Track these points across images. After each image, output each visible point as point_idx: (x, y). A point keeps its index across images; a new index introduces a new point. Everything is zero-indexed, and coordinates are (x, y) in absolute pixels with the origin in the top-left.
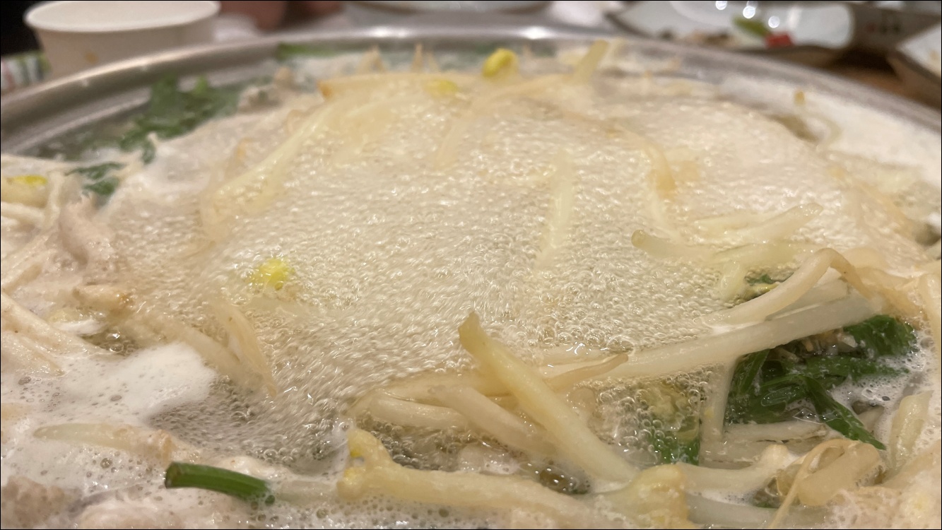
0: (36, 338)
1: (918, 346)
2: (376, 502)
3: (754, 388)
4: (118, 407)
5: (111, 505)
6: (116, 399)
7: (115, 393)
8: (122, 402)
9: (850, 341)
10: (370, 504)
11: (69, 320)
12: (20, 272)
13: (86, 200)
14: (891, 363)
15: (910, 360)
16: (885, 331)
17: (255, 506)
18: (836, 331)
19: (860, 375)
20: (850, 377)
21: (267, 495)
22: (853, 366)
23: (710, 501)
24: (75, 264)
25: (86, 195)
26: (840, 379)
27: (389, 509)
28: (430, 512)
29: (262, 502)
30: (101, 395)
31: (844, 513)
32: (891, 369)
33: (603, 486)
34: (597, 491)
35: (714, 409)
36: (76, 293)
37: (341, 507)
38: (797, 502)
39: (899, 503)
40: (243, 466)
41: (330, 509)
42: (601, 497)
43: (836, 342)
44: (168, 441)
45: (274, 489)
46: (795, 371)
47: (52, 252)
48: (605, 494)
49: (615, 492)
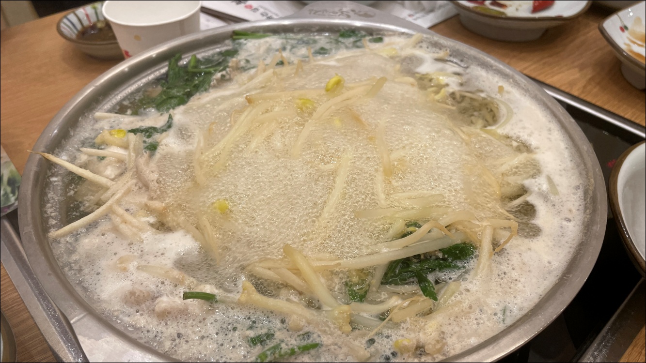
0: (133, 226)
1: (474, 257)
2: (251, 306)
3: (396, 272)
4: (164, 258)
5: (164, 299)
6: (163, 254)
7: (162, 252)
8: (165, 255)
9: (440, 255)
10: (249, 307)
11: (144, 217)
12: (123, 191)
13: (146, 155)
14: (459, 264)
15: (468, 263)
16: (459, 251)
17: (212, 303)
18: (436, 251)
19: (443, 268)
20: (438, 269)
21: (215, 300)
22: (440, 264)
23: (362, 317)
24: (144, 188)
25: (146, 152)
26: (433, 270)
27: (255, 309)
28: (267, 311)
29: (214, 302)
30: (157, 253)
31: (404, 326)
32: (458, 266)
33: (326, 308)
34: (324, 309)
35: (375, 281)
36: (146, 205)
37: (239, 307)
38: (390, 320)
39: (425, 325)
40: (208, 289)
41: (235, 307)
42: (324, 312)
43: (435, 255)
44: (183, 277)
45: (218, 298)
46: (413, 266)
47: (134, 181)
48: (326, 311)
49: (329, 311)
